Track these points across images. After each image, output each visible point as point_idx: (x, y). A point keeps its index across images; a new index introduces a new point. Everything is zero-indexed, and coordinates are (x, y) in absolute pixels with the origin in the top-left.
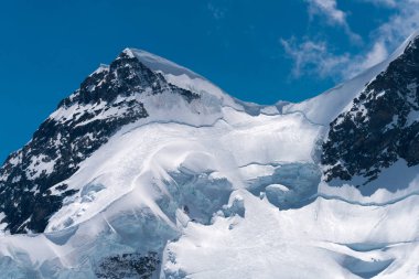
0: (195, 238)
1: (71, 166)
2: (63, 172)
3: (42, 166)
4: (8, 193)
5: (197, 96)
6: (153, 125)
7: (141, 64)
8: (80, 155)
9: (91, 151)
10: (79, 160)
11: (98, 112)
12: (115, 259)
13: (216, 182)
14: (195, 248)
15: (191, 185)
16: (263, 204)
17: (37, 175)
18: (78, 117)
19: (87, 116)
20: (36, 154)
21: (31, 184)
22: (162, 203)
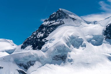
0: (75, 52)
1: (47, 35)
2: (45, 36)
3: (41, 35)
4: (33, 41)
5: (76, 20)
6: (66, 26)
7: (63, 12)
8: (49, 32)
9: (52, 32)
10: (49, 34)
11: (53, 23)
12: (57, 56)
13: (80, 39)
14: (75, 54)
15: (74, 40)
16: (90, 44)
17: (39, 37)
18: (49, 24)
19: (51, 24)
20: (39, 32)
21: (38, 39)
22: (67, 43)
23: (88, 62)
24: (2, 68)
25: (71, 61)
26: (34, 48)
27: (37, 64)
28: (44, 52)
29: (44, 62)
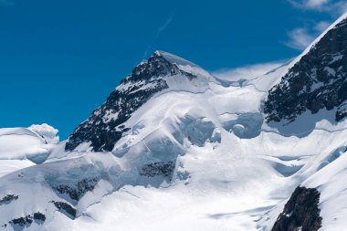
0: (194, 154)
1: (127, 115)
2: (122, 119)
3: (112, 116)
4: (94, 130)
5: (195, 77)
7: (164, 59)
8: (131, 109)
9: (137, 107)
10: (131, 112)
11: (141, 86)
12: (150, 165)
13: (205, 123)
14: (194, 159)
15: (192, 125)
16: (232, 135)
17: (109, 121)
18: (130, 89)
19: (135, 88)
20: (108, 109)
21: (105, 125)
22: (176, 135)
23: (228, 179)
24: (17, 197)
25: (185, 176)
26: (96, 148)
27: (102, 185)
28: (119, 155)
29: (118, 181)
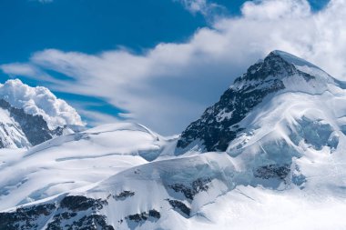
0: (311, 157)
1: (241, 115)
2: (237, 118)
3: (225, 115)
4: (206, 128)
5: (313, 77)
7: (282, 59)
8: (246, 109)
9: (253, 107)
10: (245, 112)
12: (265, 167)
13: (323, 126)
14: (310, 163)
15: (309, 127)
17: (222, 120)
18: (245, 88)
19: (250, 87)
20: (222, 107)
21: (218, 124)
22: (292, 137)
24: (133, 194)
25: (300, 180)
26: (209, 147)
27: (216, 184)
28: (234, 156)
